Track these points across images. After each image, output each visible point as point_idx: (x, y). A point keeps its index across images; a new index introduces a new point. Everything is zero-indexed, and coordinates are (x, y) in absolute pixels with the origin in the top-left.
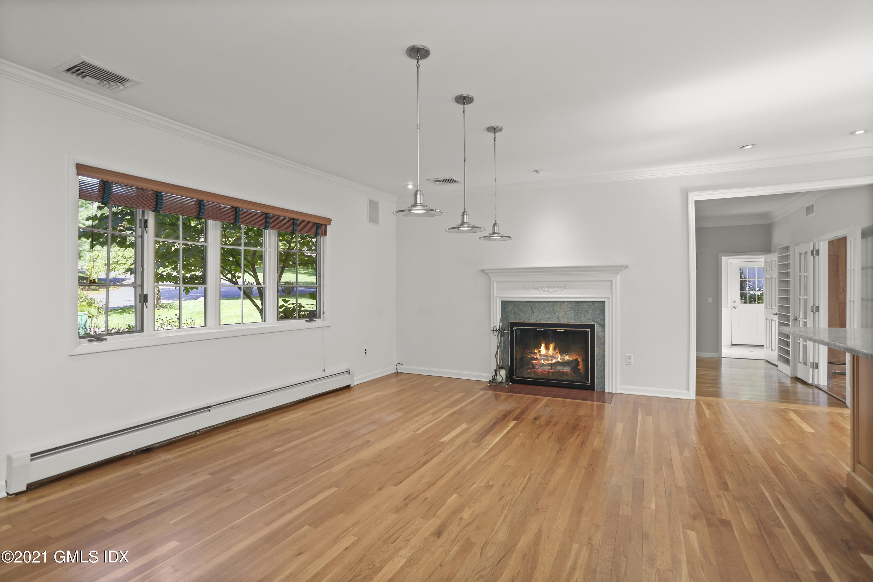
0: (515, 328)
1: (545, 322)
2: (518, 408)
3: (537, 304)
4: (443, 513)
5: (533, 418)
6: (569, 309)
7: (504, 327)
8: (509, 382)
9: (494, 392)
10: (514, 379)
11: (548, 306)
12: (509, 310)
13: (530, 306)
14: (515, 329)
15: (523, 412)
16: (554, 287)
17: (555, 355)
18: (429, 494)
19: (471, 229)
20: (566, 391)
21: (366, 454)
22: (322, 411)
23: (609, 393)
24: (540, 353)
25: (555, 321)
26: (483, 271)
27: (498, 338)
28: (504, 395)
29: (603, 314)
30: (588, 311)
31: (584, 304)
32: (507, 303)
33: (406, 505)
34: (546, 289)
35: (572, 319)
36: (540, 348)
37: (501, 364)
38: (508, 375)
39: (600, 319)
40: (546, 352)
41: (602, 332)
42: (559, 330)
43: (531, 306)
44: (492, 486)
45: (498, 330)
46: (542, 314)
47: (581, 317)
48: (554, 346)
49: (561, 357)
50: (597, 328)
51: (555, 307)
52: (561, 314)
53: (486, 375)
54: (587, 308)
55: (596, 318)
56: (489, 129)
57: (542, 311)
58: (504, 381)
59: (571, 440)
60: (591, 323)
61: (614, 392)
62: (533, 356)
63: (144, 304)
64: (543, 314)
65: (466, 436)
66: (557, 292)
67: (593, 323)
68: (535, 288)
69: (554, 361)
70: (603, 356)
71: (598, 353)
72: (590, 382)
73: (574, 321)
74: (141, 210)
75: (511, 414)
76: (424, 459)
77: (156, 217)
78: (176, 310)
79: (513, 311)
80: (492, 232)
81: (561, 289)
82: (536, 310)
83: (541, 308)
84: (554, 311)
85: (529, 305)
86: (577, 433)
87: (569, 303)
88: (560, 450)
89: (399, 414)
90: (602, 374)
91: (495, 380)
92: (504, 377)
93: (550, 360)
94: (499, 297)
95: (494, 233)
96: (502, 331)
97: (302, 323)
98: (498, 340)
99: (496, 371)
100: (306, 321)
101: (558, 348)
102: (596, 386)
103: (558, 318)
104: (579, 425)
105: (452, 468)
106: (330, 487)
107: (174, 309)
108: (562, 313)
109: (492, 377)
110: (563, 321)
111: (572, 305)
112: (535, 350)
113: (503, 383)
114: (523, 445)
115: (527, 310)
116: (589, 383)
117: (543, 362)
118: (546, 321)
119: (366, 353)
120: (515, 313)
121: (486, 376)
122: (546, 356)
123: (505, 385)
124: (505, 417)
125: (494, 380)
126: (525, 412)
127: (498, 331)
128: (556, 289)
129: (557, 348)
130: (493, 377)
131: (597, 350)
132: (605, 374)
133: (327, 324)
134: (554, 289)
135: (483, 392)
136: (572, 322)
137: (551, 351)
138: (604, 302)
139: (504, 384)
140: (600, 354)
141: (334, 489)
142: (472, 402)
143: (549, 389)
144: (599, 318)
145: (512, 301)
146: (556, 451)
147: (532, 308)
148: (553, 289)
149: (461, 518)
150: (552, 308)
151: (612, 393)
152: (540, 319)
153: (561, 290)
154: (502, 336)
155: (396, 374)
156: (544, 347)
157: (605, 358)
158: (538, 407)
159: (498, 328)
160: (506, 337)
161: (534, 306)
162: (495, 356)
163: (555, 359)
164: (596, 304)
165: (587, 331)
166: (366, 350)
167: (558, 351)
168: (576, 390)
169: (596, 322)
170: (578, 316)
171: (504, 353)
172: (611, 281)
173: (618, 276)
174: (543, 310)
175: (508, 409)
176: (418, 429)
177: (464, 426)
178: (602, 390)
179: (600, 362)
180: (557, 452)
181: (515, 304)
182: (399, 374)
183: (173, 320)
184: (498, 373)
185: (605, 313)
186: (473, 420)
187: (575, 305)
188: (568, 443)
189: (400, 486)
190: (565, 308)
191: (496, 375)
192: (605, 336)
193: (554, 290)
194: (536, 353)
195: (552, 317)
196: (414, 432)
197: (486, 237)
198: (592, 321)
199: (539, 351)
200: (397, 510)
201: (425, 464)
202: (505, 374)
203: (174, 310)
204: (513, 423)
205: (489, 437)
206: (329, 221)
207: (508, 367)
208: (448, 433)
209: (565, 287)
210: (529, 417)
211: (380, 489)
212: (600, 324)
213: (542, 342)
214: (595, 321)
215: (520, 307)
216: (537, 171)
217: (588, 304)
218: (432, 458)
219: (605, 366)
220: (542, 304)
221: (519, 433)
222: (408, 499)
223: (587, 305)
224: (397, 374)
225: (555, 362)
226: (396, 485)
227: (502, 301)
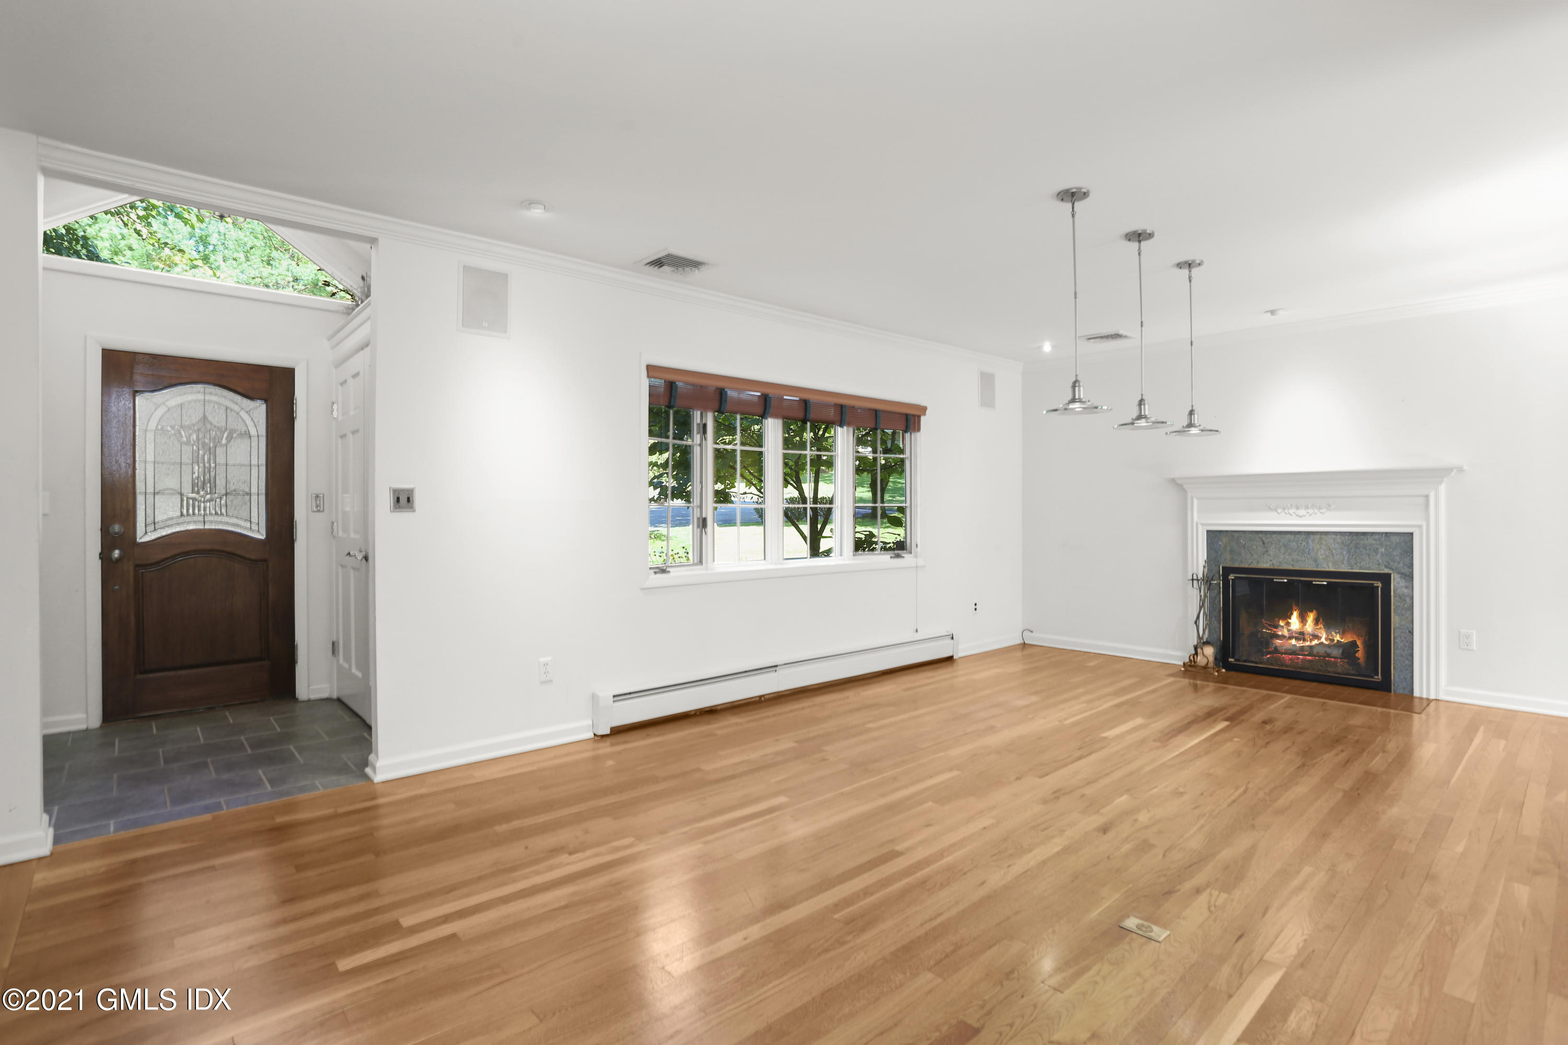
0: (1231, 577)
1: (1290, 567)
2: (1234, 705)
3: (1274, 536)
4: (1109, 812)
5: (1260, 721)
6: (1337, 546)
7: (1212, 575)
8: (1221, 668)
9: (1192, 681)
10: (1230, 663)
11: (1296, 539)
12: (1220, 545)
13: (1260, 540)
14: (1232, 579)
15: (1243, 712)
16: (1307, 508)
17: (1318, 633)
18: (1088, 791)
19: (1152, 425)
20: (1330, 688)
21: (994, 740)
22: (915, 688)
23: (1421, 699)
24: (1290, 626)
25: (1309, 566)
26: (1173, 481)
27: (1200, 592)
28: (1212, 686)
29: (1409, 555)
30: (1377, 549)
31: (1369, 537)
32: (1218, 534)
33: (1058, 798)
34: (1291, 511)
35: (1343, 563)
36: (1290, 619)
37: (1206, 637)
38: (1218, 656)
39: (1401, 564)
40: (1301, 626)
41: (1406, 587)
42: (1317, 582)
43: (1262, 540)
44: (1182, 794)
45: (1199, 580)
46: (1284, 554)
47: (1362, 560)
48: (1315, 617)
49: (1328, 636)
50: (1396, 582)
51: (1310, 541)
52: (1321, 555)
53: (1178, 654)
54: (1374, 544)
55: (1394, 562)
56: (1180, 265)
57: (1283, 550)
58: (1211, 665)
59: (1326, 756)
60: (1383, 570)
61: (1432, 697)
62: (1276, 632)
63: (703, 530)
64: (1287, 554)
65: (1142, 734)
66: (1313, 515)
67: (1386, 571)
68: (1270, 509)
69: (1315, 642)
70: (1410, 632)
71: (1397, 625)
72: (1381, 675)
73: (1348, 566)
74: (699, 413)
75: (1222, 713)
76: (1078, 754)
77: (716, 420)
78: (663, 542)
79: (1228, 549)
80: (1186, 424)
81: (1321, 511)
82: (1272, 547)
83: (1281, 544)
84: (1308, 549)
85: (1259, 538)
86: (1340, 748)
87: (1337, 535)
88: (1303, 765)
89: (1034, 699)
90: (1407, 662)
91: (1195, 662)
92: (1211, 659)
93: (1307, 641)
94: (1203, 525)
95: (1190, 425)
96: (1207, 581)
97: (884, 559)
98: (1201, 596)
99: (1196, 648)
100: (891, 557)
101: (1323, 620)
102: (1394, 684)
103: (1315, 560)
104: (1346, 737)
105: (1121, 767)
106: (951, 770)
107: (661, 540)
108: (1323, 552)
109: (1190, 657)
110: (1326, 566)
111: (1343, 539)
112: (1281, 622)
113: (1209, 668)
114: (1239, 753)
115: (1255, 547)
116: (1379, 677)
117: (1295, 643)
118: (1292, 565)
119: (976, 609)
120: (1231, 551)
121: (1178, 656)
122: (1301, 636)
123: (1212, 672)
124: (1210, 715)
125: (1193, 663)
126: (1246, 712)
127: (1200, 582)
128: (1311, 511)
129: (1321, 620)
130: (1192, 658)
131: (1395, 619)
132: (1412, 663)
133: (920, 562)
134: (1307, 511)
135: (1171, 679)
136: (1344, 568)
137: (1309, 627)
138: (1412, 534)
139: (1211, 670)
140: (1403, 627)
141: (956, 773)
142: (1153, 691)
143: (1297, 682)
144: (1399, 563)
145: (1227, 531)
146: (1296, 766)
147: (1264, 543)
148: (1305, 510)
149: (1136, 820)
150: (1304, 544)
151: (1428, 699)
152: (1280, 562)
153: (1321, 513)
154: (1209, 589)
155: (1021, 646)
156: (1297, 618)
157: (1413, 635)
158: (1272, 707)
159: (1200, 576)
160: (1216, 591)
161: (1269, 540)
162: (1194, 622)
163: (1316, 639)
164: (1393, 538)
165: (1375, 585)
166: (976, 604)
167: (1321, 625)
168: (1352, 689)
169: (1393, 570)
170: (1355, 559)
171: (1211, 619)
172: (1427, 497)
173: (1442, 488)
174: (1285, 546)
175: (1216, 705)
176: (1066, 719)
177: (1139, 721)
178: (1406, 692)
179: (1402, 641)
180: (1298, 768)
181: (1233, 536)
182: (1026, 645)
183: (679, 555)
184: (1199, 650)
185: (1412, 553)
186: (1154, 714)
187: (1349, 540)
188: (1320, 758)
189: (1046, 778)
190: (1330, 544)
191: (1196, 653)
192: (1413, 594)
193: (1308, 513)
194: (1282, 627)
195: (1304, 559)
196: (1060, 721)
197: (1176, 432)
198: (1386, 567)
199: (1288, 624)
200: (1045, 801)
201: (1080, 758)
202: (1212, 654)
203: (660, 542)
204: (1223, 724)
205: (1180, 738)
206: (924, 409)
207: (1219, 643)
208: (1113, 727)
209: (1329, 507)
210: (1253, 719)
211: (1018, 779)
212: (1402, 574)
213: (1294, 608)
214: (1391, 568)
215: (1242, 541)
216: (1273, 312)
217: (1377, 537)
218: (1090, 754)
219: (1413, 650)
220: (1283, 536)
221: (1233, 738)
222: (1058, 794)
223: (1374, 540)
224: (1024, 645)
225: (1316, 645)
226: (1041, 777)
227: (1207, 531)
